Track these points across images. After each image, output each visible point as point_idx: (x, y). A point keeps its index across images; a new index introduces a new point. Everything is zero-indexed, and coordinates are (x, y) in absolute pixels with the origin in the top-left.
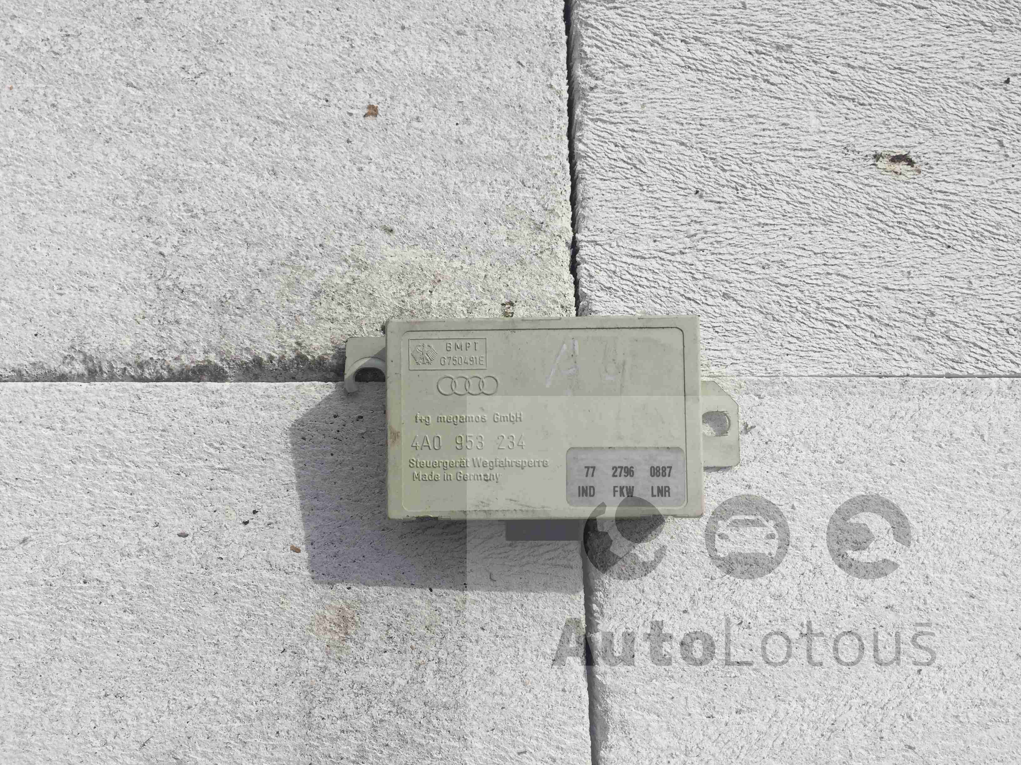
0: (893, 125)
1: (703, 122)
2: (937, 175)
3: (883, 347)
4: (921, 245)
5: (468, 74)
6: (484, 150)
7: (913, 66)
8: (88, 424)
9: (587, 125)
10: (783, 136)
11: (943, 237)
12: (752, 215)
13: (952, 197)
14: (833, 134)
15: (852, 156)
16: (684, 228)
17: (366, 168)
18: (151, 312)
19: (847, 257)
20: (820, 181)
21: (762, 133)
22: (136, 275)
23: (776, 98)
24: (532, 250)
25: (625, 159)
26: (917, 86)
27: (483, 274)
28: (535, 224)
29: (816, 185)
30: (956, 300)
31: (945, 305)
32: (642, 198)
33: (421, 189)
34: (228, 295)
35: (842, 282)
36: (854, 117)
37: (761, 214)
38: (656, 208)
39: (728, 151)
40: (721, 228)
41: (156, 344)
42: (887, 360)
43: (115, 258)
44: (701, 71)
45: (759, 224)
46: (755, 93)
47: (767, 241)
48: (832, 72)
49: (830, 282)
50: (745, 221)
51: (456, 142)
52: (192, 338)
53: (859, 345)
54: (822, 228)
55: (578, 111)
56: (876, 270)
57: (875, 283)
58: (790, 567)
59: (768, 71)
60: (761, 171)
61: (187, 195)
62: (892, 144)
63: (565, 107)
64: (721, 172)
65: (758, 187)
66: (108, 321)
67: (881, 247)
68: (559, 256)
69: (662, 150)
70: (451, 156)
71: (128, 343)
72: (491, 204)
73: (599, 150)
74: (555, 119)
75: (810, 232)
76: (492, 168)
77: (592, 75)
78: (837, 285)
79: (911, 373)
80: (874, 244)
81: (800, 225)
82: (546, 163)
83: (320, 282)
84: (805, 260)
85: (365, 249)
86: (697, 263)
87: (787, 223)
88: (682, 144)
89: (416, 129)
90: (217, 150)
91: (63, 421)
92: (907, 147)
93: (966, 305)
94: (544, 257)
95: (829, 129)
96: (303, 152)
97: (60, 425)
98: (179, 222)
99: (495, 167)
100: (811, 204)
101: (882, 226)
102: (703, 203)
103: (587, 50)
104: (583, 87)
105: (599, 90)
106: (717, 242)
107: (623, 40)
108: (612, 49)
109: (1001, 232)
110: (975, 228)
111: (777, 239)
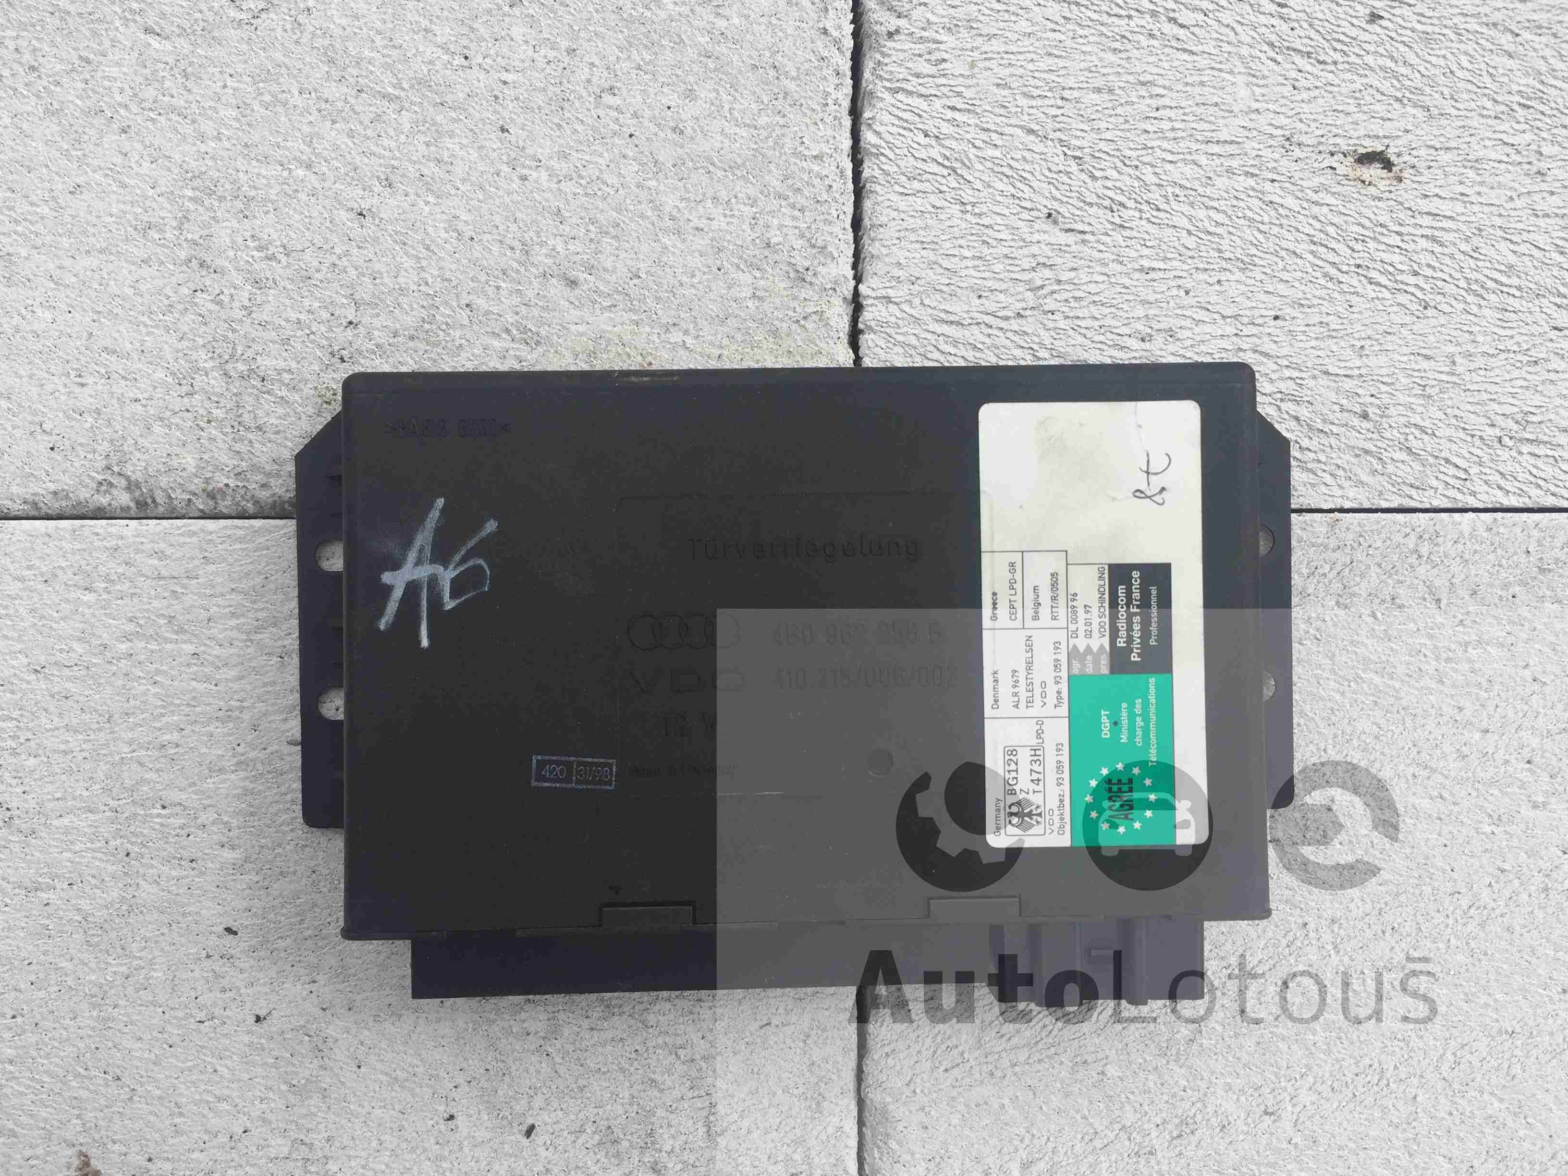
0: (1368, 98)
1: (1066, 94)
2: (1426, 187)
3: (1309, 466)
4: (1388, 303)
6: (717, 145)
9: (882, 99)
10: (1190, 118)
11: (1423, 289)
12: (1133, 254)
13: (1446, 224)
14: (1272, 115)
15: (1297, 153)
16: (1026, 276)
17: (533, 175)
18: (218, 413)
20: (1243, 196)
21: (1159, 113)
22: (191, 354)
23: (1185, 51)
24: (791, 313)
25: (940, 160)
26: (1414, 31)
28: (797, 271)
29: (1235, 202)
30: (1429, 391)
31: (1412, 400)
32: (963, 224)
33: (619, 211)
36: (1307, 84)
37: (1146, 252)
38: (984, 242)
39: (1103, 145)
40: (1083, 275)
41: (232, 463)
42: (1313, 485)
43: (157, 327)
45: (1141, 270)
46: (1152, 42)
47: (1151, 298)
50: (1121, 263)
51: (674, 130)
54: (1238, 275)
55: (867, 74)
56: (1314, 343)
57: (1309, 364)
60: (1151, 179)
61: (256, 222)
62: (1362, 133)
63: (846, 66)
64: (1088, 180)
65: (1145, 207)
66: (157, 429)
67: (1327, 307)
68: (833, 322)
69: (999, 143)
70: (666, 156)
71: (190, 461)
72: (728, 237)
73: (898, 143)
74: (831, 90)
75: (1219, 282)
76: (729, 174)
77: (891, 9)
79: (1347, 505)
80: (1316, 302)
81: (1205, 270)
82: (816, 168)
84: (1207, 328)
85: (536, 312)
86: (1042, 333)
87: (1186, 267)
88: (1031, 131)
89: (610, 107)
90: (297, 145)
91: (108, 579)
92: (1385, 137)
93: (1442, 400)
94: (810, 325)
95: (1265, 105)
96: (432, 148)
97: (104, 585)
98: (247, 267)
99: (734, 174)
100: (1225, 236)
101: (1333, 272)
102: (1058, 233)
104: (877, 28)
105: (903, 37)
106: (1075, 298)
109: (1514, 281)
110: (1472, 275)
111: (1168, 293)
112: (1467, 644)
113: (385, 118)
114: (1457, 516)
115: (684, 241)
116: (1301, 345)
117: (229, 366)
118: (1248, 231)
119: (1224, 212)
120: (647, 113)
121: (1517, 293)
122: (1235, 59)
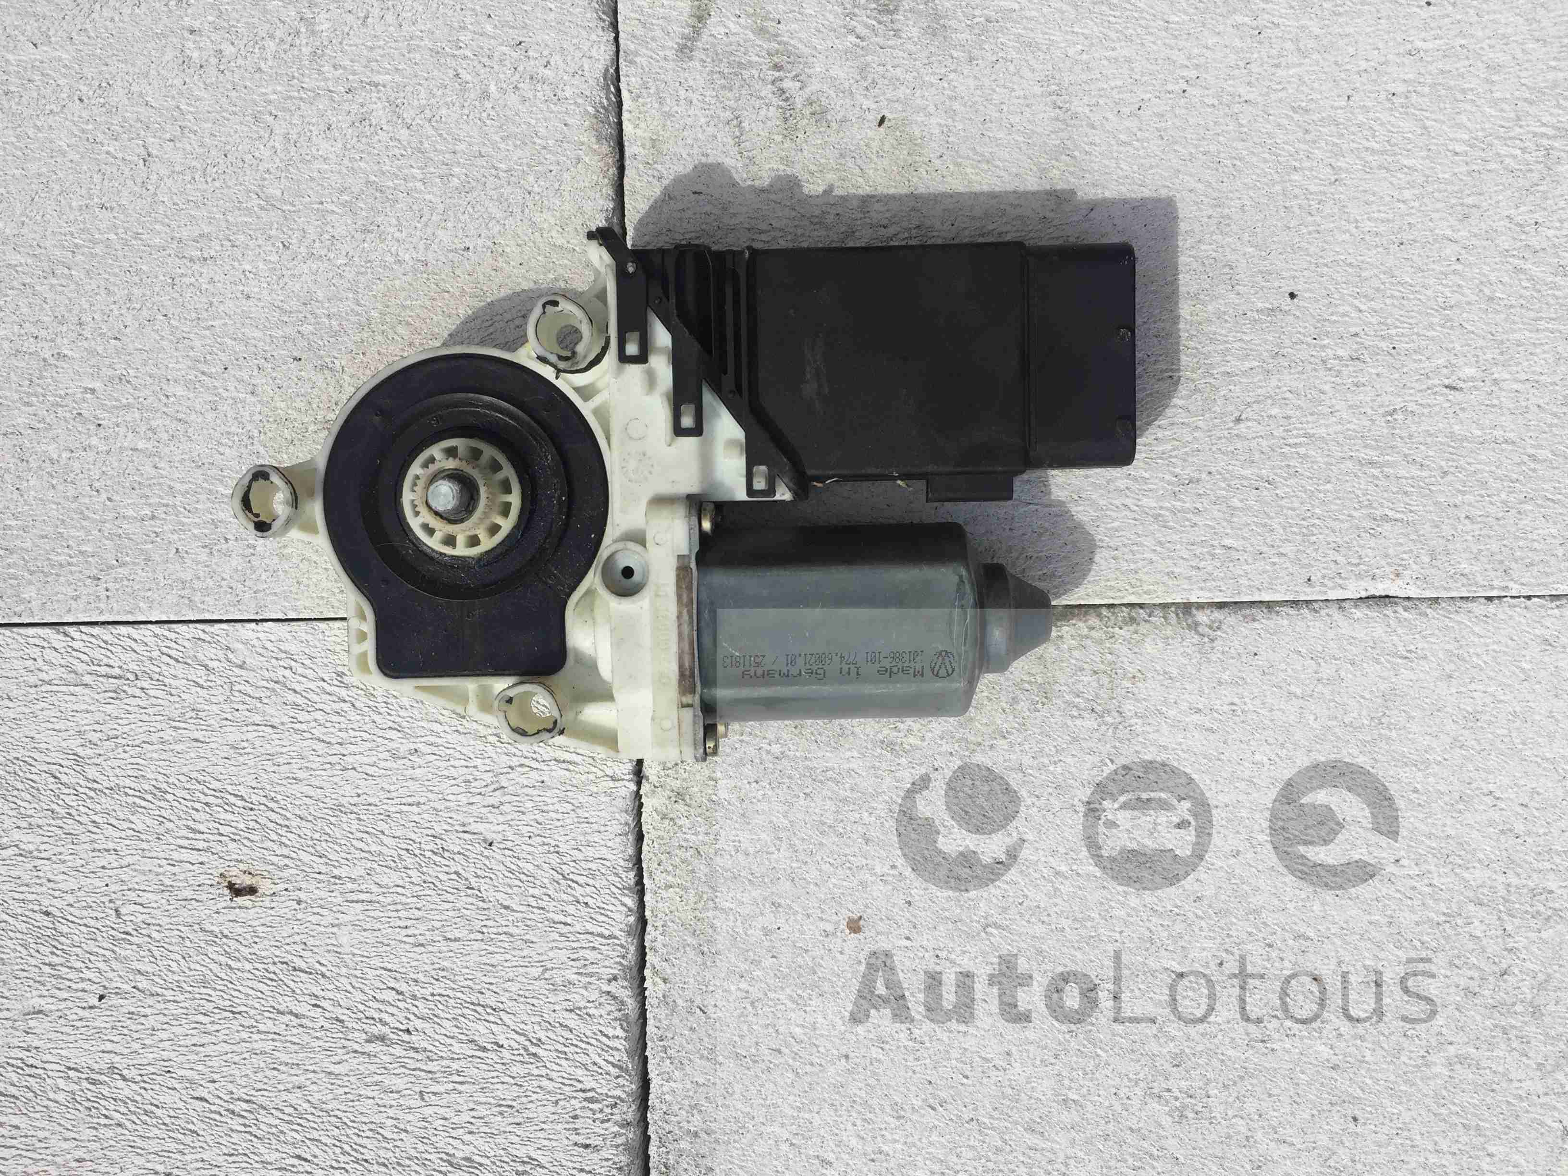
0: (248, 937)
1: (480, 936)
2: (201, 871)
3: (284, 655)
4: (228, 781)
5: (766, 994)
6: (746, 895)
7: (218, 1016)
8: (1185, 553)
9: (621, 930)
10: (384, 920)
11: (201, 792)
12: (425, 816)
13: (185, 843)
14: (322, 923)
16: (508, 798)
17: (886, 870)
18: (1126, 683)
20: (343, 861)
21: (409, 923)
22: (1148, 729)
23: (390, 970)
24: (688, 768)
25: (575, 886)
26: (214, 989)
28: (683, 800)
29: (349, 856)
30: (193, 714)
32: (556, 837)
33: (821, 844)
34: (1039, 706)
35: (324, 734)
36: (295, 947)
37: (416, 818)
38: (540, 824)
39: (451, 898)
40: (464, 799)
41: (1117, 646)
42: (280, 640)
43: (1173, 750)
44: (479, 1005)
45: (419, 804)
46: (415, 976)
47: (410, 783)
48: (318, 1006)
49: (340, 734)
50: (435, 809)
51: (779, 905)
52: (1076, 653)
53: (311, 658)
54: (344, 801)
55: (632, 949)
56: (284, 750)
57: (287, 733)
59: (397, 1006)
60: (414, 873)
62: (253, 910)
63: (649, 956)
64: (461, 871)
65: (417, 852)
66: (1175, 672)
67: (275, 777)
69: (531, 899)
70: (786, 885)
71: (1149, 648)
72: (737, 826)
73: (607, 897)
74: (660, 937)
75: (359, 796)
76: (737, 873)
77: (615, 998)
78: (331, 730)
79: (253, 625)
80: (284, 782)
81: (370, 805)
82: (670, 878)
84: (366, 760)
85: (884, 766)
86: (494, 755)
87: (385, 807)
88: (506, 908)
89: (828, 921)
90: (1066, 888)
91: (1213, 556)
92: (234, 908)
93: (183, 708)
95: (327, 930)
97: (1217, 551)
99: (733, 872)
100: (355, 831)
101: (272, 805)
102: (483, 831)
103: (620, 1032)
104: (626, 984)
105: (605, 977)
106: (469, 781)
107: (576, 1046)
108: (588, 1033)
109: (130, 800)
110: (163, 804)
111: (397, 786)
112: (153, 518)
114: (164, 618)
115: (771, 822)
116: (293, 748)
117: (1119, 719)
118: (338, 836)
119: (357, 849)
120: (799, 917)
121: (127, 790)
122: (351, 964)
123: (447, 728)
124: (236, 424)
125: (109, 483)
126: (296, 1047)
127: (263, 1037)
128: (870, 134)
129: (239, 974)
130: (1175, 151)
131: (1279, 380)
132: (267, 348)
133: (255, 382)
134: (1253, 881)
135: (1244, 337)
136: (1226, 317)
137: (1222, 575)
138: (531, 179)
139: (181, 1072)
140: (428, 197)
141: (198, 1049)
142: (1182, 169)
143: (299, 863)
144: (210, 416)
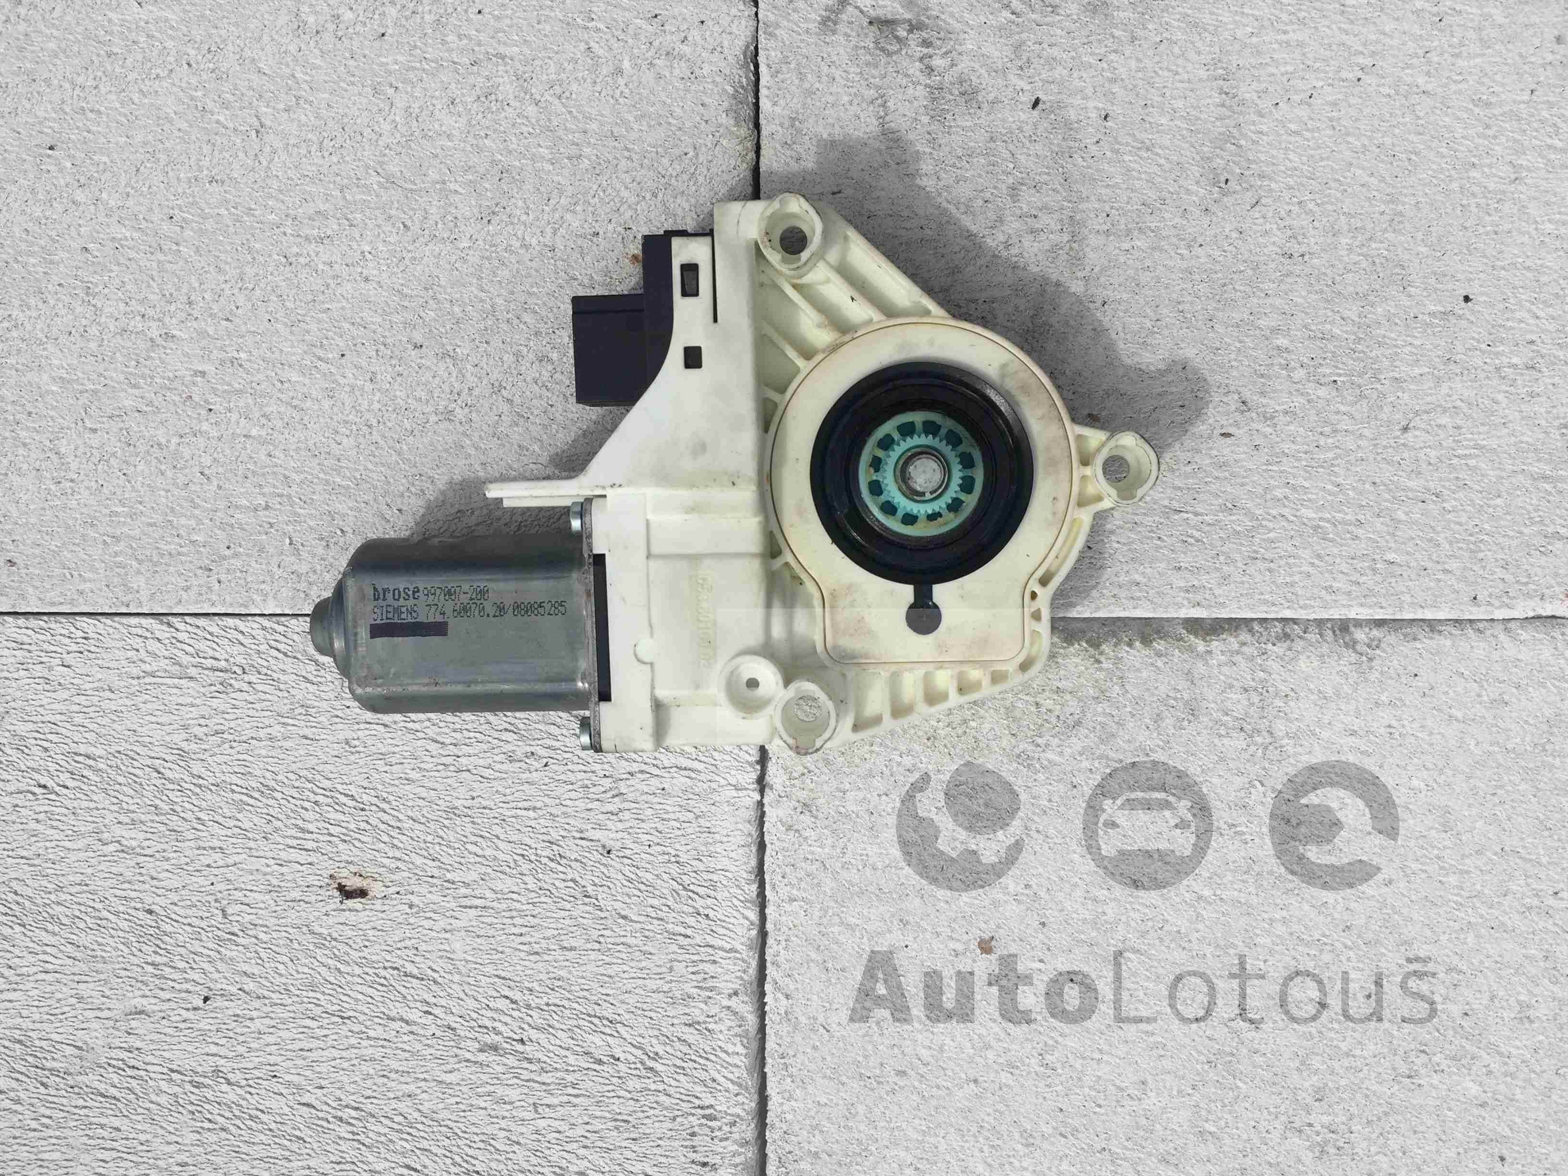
0: (359, 941)
1: (597, 946)
2: (310, 871)
4: (339, 781)
6: (873, 910)
7: (327, 1021)
8: (1344, 567)
9: (742, 944)
10: (499, 926)
11: (311, 791)
12: (542, 821)
13: (295, 842)
14: (435, 928)
16: (627, 805)
17: (1019, 889)
18: (1279, 703)
19: (431, 765)
20: (456, 865)
21: (524, 930)
22: (1300, 749)
23: (504, 978)
24: (815, 778)
25: (696, 897)
26: (323, 993)
27: (875, 748)
28: (810, 812)
29: (462, 860)
30: (303, 711)
32: (677, 846)
34: (1186, 723)
35: (439, 734)
36: (406, 951)
37: (533, 823)
38: (660, 832)
39: (568, 906)
40: (581, 805)
41: (1270, 662)
44: (595, 1016)
45: (535, 808)
46: (530, 985)
47: (526, 787)
48: (430, 1013)
49: (453, 734)
50: (552, 815)
51: (908, 922)
52: (1225, 670)
54: (458, 804)
55: (754, 963)
56: (397, 749)
57: (400, 733)
58: (528, 393)
59: (511, 1016)
60: (529, 879)
61: (1243, 854)
62: (363, 913)
63: (770, 970)
64: (578, 879)
65: (533, 858)
66: (1330, 692)
67: (387, 778)
68: (781, 771)
69: (649, 910)
71: (1303, 664)
72: (865, 839)
73: (729, 909)
74: (782, 952)
75: (473, 799)
76: (864, 887)
77: (735, 1013)
78: (447, 730)
80: (396, 782)
81: (485, 808)
82: (795, 892)
83: (1074, 740)
84: (481, 762)
86: (613, 761)
87: (500, 811)
88: (624, 917)
89: (958, 940)
90: (1209, 914)
91: (1374, 570)
92: (344, 910)
93: (292, 703)
94: (800, 769)
95: (440, 935)
96: (1100, 910)
97: (1378, 566)
98: (1252, 819)
99: (860, 888)
100: (469, 835)
101: (384, 806)
102: (602, 838)
103: (740, 1049)
104: (746, 999)
105: (726, 992)
106: (587, 787)
107: (695, 1062)
108: (708, 1049)
109: (237, 797)
110: (271, 802)
111: (514, 790)
112: (267, 507)
113: (1137, 935)
116: (406, 748)
117: (1270, 740)
118: (451, 837)
119: (470, 853)
120: (928, 936)
121: (234, 787)
122: (464, 971)
123: (565, 732)
124: (354, 412)
125: (221, 470)
126: (407, 1055)
127: (372, 1043)
128: (1023, 117)
129: (349, 978)
130: (1348, 143)
131: (1451, 388)
132: (387, 334)
133: (373, 369)
134: (1405, 911)
135: (1415, 342)
136: (1397, 321)
137: (1384, 591)
138: (665, 161)
139: (288, 1077)
140: (556, 178)
141: (305, 1053)
142: (1354, 162)
143: (411, 866)
144: (326, 404)
